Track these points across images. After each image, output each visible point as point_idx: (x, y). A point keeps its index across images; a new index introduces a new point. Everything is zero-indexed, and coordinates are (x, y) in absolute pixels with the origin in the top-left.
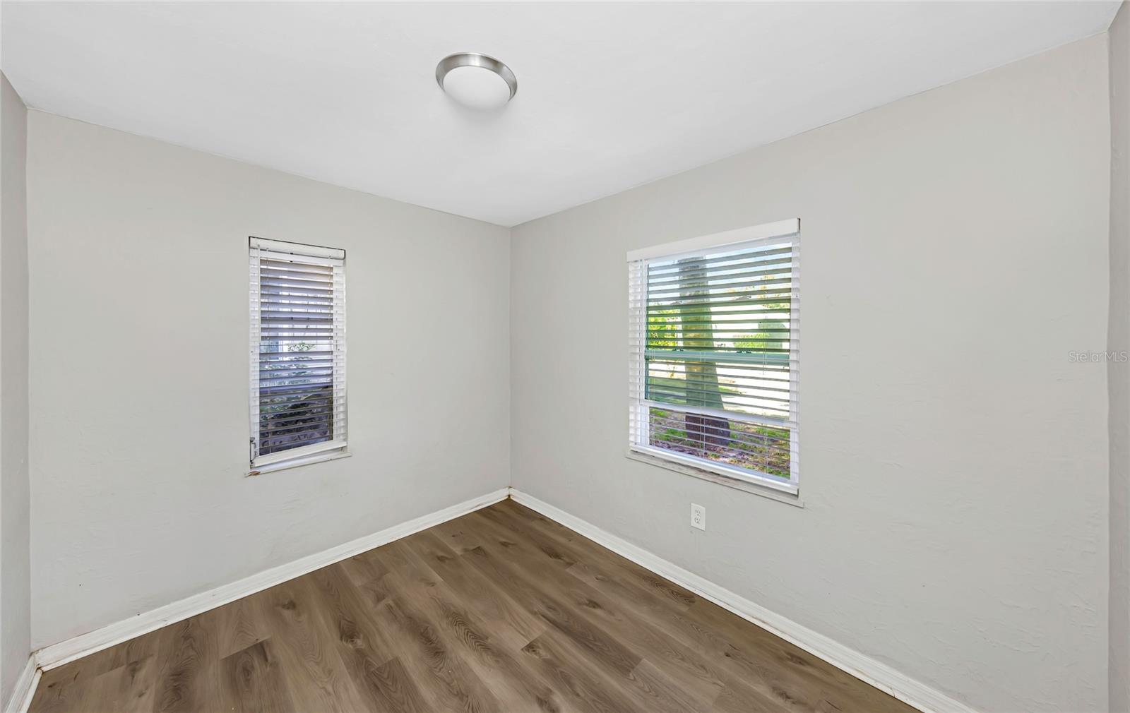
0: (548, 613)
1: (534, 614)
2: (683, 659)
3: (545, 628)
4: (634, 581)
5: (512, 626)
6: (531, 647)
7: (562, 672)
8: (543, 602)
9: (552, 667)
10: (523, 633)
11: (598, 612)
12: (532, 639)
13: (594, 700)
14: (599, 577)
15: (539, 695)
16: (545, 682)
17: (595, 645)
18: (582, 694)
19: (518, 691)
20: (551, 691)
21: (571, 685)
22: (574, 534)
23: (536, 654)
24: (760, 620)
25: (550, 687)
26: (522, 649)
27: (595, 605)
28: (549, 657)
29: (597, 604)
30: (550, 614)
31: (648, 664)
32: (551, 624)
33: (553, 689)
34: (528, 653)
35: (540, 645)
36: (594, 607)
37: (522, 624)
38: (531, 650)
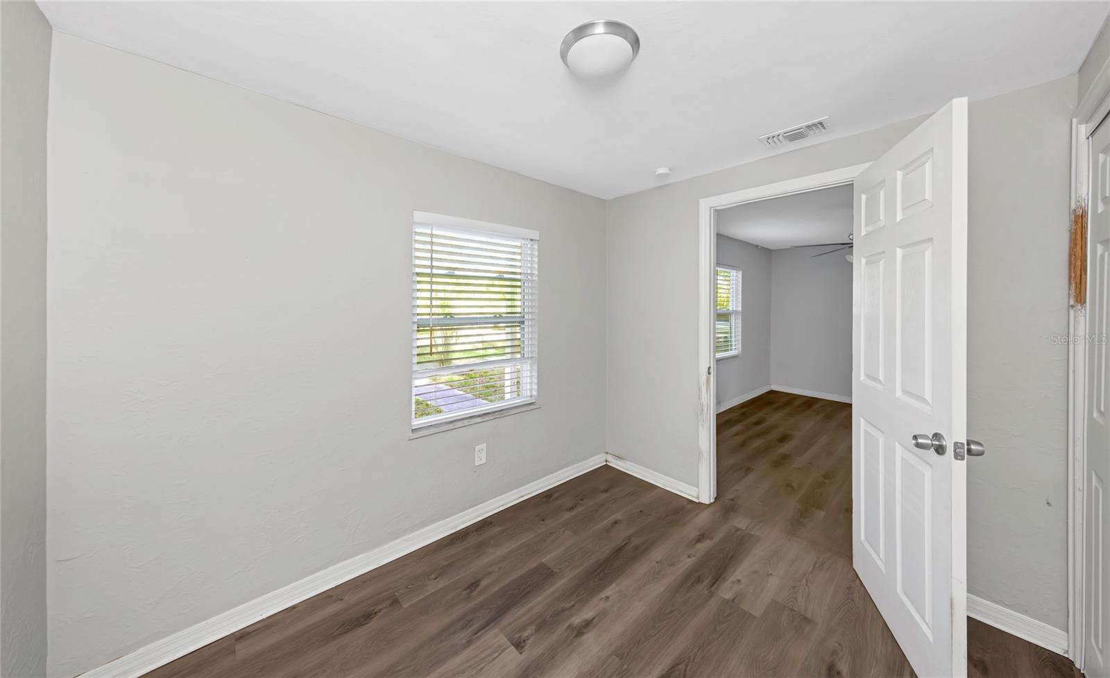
0: (473, 627)
1: (470, 642)
2: (544, 541)
3: (496, 630)
4: (452, 551)
5: (483, 667)
6: (519, 645)
7: (551, 617)
8: (455, 632)
9: (544, 624)
10: (497, 653)
11: (484, 583)
12: (509, 643)
13: (577, 596)
14: (433, 576)
15: (574, 635)
16: (561, 629)
17: (524, 590)
18: (572, 603)
19: (570, 654)
20: (570, 625)
21: (564, 610)
22: (330, 593)
23: (528, 639)
24: (519, 498)
25: (567, 625)
26: (521, 653)
27: (474, 585)
28: (533, 627)
29: (474, 583)
30: (476, 626)
31: (546, 559)
32: (492, 624)
33: (568, 624)
34: (526, 647)
35: (517, 636)
36: (477, 586)
37: (484, 655)
38: (523, 644)
